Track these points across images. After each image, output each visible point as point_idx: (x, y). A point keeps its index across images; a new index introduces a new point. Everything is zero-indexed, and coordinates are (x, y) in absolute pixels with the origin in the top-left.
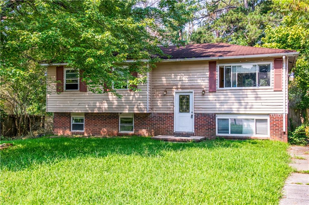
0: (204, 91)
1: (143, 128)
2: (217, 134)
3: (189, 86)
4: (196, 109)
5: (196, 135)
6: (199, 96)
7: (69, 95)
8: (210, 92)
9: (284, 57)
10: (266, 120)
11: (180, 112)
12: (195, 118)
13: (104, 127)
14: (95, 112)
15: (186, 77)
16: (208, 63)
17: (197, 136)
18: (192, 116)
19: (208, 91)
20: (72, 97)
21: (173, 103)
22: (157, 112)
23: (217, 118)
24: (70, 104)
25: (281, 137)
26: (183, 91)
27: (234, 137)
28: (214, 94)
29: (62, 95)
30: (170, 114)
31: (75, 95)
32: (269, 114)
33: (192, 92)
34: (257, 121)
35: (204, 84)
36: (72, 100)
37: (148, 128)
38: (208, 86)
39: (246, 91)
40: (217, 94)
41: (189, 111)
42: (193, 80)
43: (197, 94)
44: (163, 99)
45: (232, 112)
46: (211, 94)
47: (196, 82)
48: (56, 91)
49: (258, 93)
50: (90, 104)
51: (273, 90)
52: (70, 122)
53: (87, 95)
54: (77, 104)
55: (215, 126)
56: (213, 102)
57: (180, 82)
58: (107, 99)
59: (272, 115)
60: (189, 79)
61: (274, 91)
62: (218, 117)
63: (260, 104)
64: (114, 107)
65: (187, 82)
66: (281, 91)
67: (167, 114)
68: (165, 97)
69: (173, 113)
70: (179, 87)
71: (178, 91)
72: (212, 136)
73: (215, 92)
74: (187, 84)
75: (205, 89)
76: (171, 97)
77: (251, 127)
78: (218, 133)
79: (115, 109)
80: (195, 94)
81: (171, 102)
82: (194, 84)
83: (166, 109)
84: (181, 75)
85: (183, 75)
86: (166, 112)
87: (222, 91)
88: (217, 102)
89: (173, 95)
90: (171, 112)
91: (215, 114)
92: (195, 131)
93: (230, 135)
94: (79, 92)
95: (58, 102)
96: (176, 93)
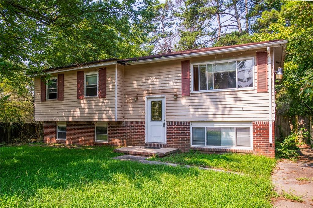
0: (176, 95)
1: (116, 138)
2: (192, 146)
3: (160, 91)
4: (168, 117)
5: (168, 147)
6: (171, 101)
7: (50, 104)
8: (183, 96)
9: (268, 48)
10: (248, 129)
11: (152, 120)
12: (167, 127)
13: (82, 136)
14: (70, 120)
15: (157, 80)
16: (181, 63)
17: (170, 147)
18: (164, 124)
19: (181, 96)
20: (52, 106)
21: (145, 110)
22: (128, 120)
23: (191, 127)
24: (51, 113)
25: (266, 150)
26: (154, 96)
27: (210, 149)
28: (187, 98)
29: (44, 104)
30: (141, 122)
31: (55, 104)
32: (252, 121)
33: (164, 97)
34: (238, 130)
35: (176, 87)
36: (52, 109)
37: (120, 138)
38: (181, 90)
39: (223, 93)
40: (191, 98)
41: (161, 119)
42: (164, 84)
43: (169, 99)
44: (135, 106)
45: (208, 120)
46: (184, 98)
47: (168, 85)
48: (40, 100)
49: (239, 96)
50: (66, 113)
51: (256, 91)
52: (56, 130)
53: (64, 103)
54: (56, 113)
55: (190, 136)
56: (186, 107)
57: (152, 86)
58: (80, 108)
59: (255, 122)
60: (161, 82)
61: (258, 92)
62: (193, 125)
63: (241, 109)
64: (85, 115)
65: (157, 85)
66: (267, 92)
67: (139, 122)
68: (137, 103)
69: (145, 122)
70: (150, 91)
71: (149, 97)
72: (186, 147)
73: (189, 96)
74: (158, 88)
75: (177, 93)
76: (142, 103)
77: (231, 137)
78: (193, 144)
79: (87, 118)
80: (167, 99)
81: (142, 108)
82: (166, 88)
83: (138, 117)
84: (152, 79)
85: (155, 78)
86: (137, 120)
87: (196, 95)
88: (190, 107)
89: (145, 102)
90: (143, 120)
91: (190, 122)
92: (167, 142)
93: (206, 146)
94: (58, 101)
95: (42, 111)
96: (148, 98)
